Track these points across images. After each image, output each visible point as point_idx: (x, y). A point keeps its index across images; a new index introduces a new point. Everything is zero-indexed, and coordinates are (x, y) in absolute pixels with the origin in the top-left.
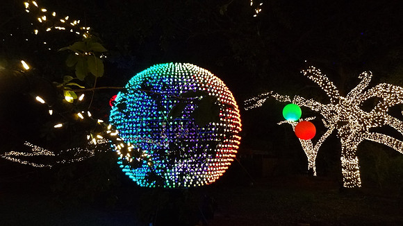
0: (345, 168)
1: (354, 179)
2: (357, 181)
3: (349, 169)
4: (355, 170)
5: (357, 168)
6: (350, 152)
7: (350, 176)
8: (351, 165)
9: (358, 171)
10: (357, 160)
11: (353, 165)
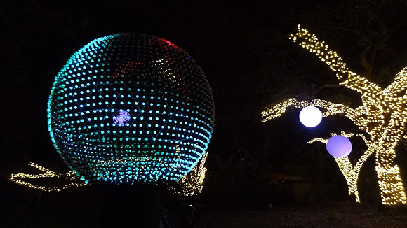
0: (382, 180)
1: (395, 192)
2: (400, 196)
3: (387, 181)
4: (395, 181)
5: (398, 178)
6: (386, 158)
7: (390, 189)
8: (389, 175)
9: (400, 183)
10: (398, 169)
11: (392, 175)
